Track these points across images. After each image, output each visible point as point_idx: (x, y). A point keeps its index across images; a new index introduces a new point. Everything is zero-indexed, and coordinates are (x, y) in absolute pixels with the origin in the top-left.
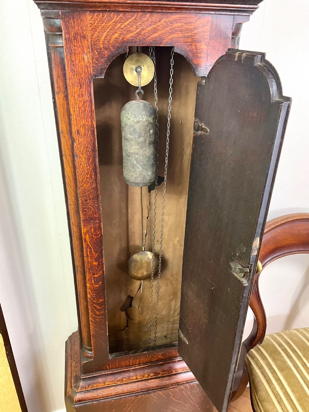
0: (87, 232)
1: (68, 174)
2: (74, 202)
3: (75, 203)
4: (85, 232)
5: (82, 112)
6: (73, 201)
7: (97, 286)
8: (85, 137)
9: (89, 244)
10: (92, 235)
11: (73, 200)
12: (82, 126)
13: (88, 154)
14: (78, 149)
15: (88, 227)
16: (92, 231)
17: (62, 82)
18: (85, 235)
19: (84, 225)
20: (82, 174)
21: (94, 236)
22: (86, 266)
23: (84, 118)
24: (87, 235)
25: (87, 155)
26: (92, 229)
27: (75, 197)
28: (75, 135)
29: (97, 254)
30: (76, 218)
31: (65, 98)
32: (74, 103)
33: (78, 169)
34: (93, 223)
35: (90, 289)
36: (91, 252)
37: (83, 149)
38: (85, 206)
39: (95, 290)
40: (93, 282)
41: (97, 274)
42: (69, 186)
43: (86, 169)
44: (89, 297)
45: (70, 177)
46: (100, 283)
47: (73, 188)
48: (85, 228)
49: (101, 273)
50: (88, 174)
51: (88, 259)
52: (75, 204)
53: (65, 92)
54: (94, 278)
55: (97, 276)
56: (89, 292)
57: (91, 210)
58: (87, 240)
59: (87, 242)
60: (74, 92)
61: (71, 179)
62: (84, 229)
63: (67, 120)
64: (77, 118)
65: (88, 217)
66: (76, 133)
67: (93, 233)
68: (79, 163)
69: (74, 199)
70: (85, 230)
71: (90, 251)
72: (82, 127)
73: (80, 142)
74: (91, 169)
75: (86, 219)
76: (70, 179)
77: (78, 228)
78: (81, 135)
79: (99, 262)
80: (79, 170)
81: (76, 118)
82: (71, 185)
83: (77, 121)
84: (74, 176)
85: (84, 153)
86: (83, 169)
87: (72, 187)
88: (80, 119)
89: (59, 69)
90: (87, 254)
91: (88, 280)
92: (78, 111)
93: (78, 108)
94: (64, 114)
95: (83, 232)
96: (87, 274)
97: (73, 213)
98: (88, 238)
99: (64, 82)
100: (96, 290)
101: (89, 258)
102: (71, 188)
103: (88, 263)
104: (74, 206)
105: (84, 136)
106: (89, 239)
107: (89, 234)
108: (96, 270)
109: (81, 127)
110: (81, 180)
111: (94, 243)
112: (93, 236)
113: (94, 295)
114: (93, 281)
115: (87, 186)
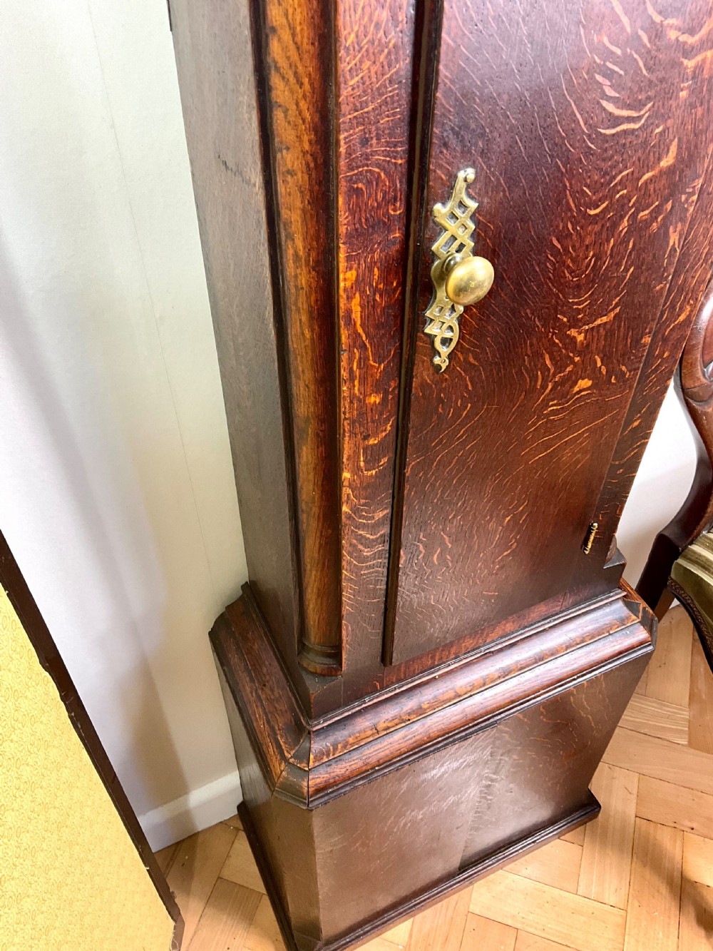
0: (358, 282)
1: (290, 11)
2: (309, 157)
3: (315, 160)
4: (348, 284)
6: (304, 153)
7: (374, 472)
9: (360, 330)
10: (375, 294)
11: (307, 147)
15: (362, 262)
16: (376, 277)
18: (349, 298)
19: (349, 258)
21: (381, 296)
22: (344, 413)
24: (357, 295)
26: (376, 269)
27: (315, 130)
29: (382, 365)
30: (312, 231)
34: (379, 244)
35: (350, 486)
36: (363, 361)
38: (358, 167)
39: (365, 488)
40: (362, 464)
41: (376, 435)
42: (292, 80)
44: (347, 510)
45: (298, 29)
46: (382, 463)
47: (311, 84)
48: (351, 269)
49: (389, 428)
51: (354, 386)
52: (312, 165)
54: (365, 449)
55: (376, 442)
56: (348, 495)
57: (381, 184)
58: (353, 316)
59: (355, 324)
61: (305, 40)
62: (349, 274)
65: (367, 220)
67: (376, 287)
69: (310, 142)
70: (352, 275)
71: (360, 358)
75: (356, 230)
76: (298, 39)
77: (318, 272)
79: (386, 393)
82: (300, 69)
84: (317, 20)
87: (306, 80)
90: (351, 370)
91: (348, 459)
95: (342, 284)
96: (347, 438)
97: (299, 212)
98: (359, 309)
100: (368, 486)
101: (356, 383)
102: (301, 85)
103: (351, 402)
104: (306, 177)
106: (361, 312)
107: (363, 292)
108: (373, 421)
110: (353, 36)
111: (377, 327)
112: (377, 298)
113: (363, 501)
114: (362, 459)
115: (373, 70)
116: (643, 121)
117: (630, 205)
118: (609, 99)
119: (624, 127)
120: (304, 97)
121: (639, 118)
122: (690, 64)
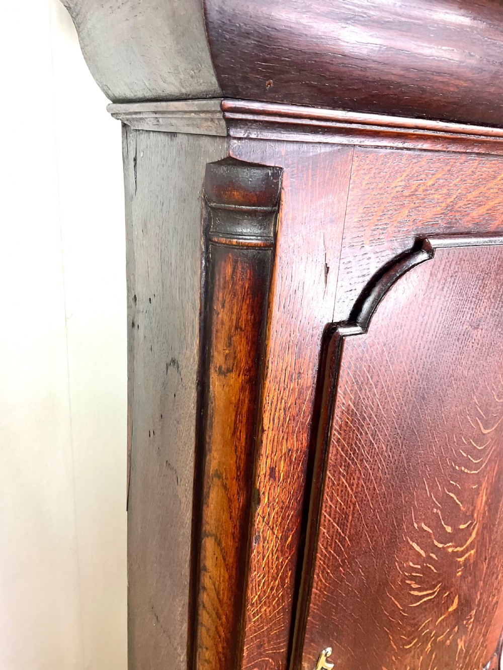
1: (217, 583)
2: (221, 655)
3: (225, 657)
5: (290, 419)
6: (218, 653)
8: (287, 482)
11: (220, 650)
12: (285, 454)
13: (284, 525)
14: (264, 518)
17: (247, 343)
20: (263, 581)
23: (293, 432)
25: (284, 528)
28: (262, 484)
31: (248, 387)
32: (275, 398)
33: (255, 571)
37: (276, 516)
38: (255, 660)
43: (274, 566)
45: (221, 592)
47: (227, 618)
50: (276, 579)
52: (223, 659)
53: (249, 370)
60: (280, 369)
61: (225, 598)
63: (243, 444)
64: (276, 437)
66: (267, 477)
68: (260, 556)
69: (223, 647)
72: (283, 458)
73: (271, 499)
74: (287, 561)
76: (221, 596)
78: (277, 479)
80: (256, 573)
81: (274, 437)
83: (275, 444)
85: (277, 526)
86: (266, 569)
87: (224, 617)
88: (283, 437)
89: (245, 307)
92: (282, 418)
93: (282, 411)
94: (235, 428)
99: (253, 343)
104: (218, 666)
105: (283, 480)
109: (281, 457)
110: (256, 597)
115: (268, 610)
116: (436, 593)
117: (432, 636)
118: (414, 589)
119: (425, 599)
120: (222, 625)
121: (434, 593)
122: (461, 560)
